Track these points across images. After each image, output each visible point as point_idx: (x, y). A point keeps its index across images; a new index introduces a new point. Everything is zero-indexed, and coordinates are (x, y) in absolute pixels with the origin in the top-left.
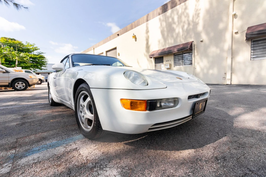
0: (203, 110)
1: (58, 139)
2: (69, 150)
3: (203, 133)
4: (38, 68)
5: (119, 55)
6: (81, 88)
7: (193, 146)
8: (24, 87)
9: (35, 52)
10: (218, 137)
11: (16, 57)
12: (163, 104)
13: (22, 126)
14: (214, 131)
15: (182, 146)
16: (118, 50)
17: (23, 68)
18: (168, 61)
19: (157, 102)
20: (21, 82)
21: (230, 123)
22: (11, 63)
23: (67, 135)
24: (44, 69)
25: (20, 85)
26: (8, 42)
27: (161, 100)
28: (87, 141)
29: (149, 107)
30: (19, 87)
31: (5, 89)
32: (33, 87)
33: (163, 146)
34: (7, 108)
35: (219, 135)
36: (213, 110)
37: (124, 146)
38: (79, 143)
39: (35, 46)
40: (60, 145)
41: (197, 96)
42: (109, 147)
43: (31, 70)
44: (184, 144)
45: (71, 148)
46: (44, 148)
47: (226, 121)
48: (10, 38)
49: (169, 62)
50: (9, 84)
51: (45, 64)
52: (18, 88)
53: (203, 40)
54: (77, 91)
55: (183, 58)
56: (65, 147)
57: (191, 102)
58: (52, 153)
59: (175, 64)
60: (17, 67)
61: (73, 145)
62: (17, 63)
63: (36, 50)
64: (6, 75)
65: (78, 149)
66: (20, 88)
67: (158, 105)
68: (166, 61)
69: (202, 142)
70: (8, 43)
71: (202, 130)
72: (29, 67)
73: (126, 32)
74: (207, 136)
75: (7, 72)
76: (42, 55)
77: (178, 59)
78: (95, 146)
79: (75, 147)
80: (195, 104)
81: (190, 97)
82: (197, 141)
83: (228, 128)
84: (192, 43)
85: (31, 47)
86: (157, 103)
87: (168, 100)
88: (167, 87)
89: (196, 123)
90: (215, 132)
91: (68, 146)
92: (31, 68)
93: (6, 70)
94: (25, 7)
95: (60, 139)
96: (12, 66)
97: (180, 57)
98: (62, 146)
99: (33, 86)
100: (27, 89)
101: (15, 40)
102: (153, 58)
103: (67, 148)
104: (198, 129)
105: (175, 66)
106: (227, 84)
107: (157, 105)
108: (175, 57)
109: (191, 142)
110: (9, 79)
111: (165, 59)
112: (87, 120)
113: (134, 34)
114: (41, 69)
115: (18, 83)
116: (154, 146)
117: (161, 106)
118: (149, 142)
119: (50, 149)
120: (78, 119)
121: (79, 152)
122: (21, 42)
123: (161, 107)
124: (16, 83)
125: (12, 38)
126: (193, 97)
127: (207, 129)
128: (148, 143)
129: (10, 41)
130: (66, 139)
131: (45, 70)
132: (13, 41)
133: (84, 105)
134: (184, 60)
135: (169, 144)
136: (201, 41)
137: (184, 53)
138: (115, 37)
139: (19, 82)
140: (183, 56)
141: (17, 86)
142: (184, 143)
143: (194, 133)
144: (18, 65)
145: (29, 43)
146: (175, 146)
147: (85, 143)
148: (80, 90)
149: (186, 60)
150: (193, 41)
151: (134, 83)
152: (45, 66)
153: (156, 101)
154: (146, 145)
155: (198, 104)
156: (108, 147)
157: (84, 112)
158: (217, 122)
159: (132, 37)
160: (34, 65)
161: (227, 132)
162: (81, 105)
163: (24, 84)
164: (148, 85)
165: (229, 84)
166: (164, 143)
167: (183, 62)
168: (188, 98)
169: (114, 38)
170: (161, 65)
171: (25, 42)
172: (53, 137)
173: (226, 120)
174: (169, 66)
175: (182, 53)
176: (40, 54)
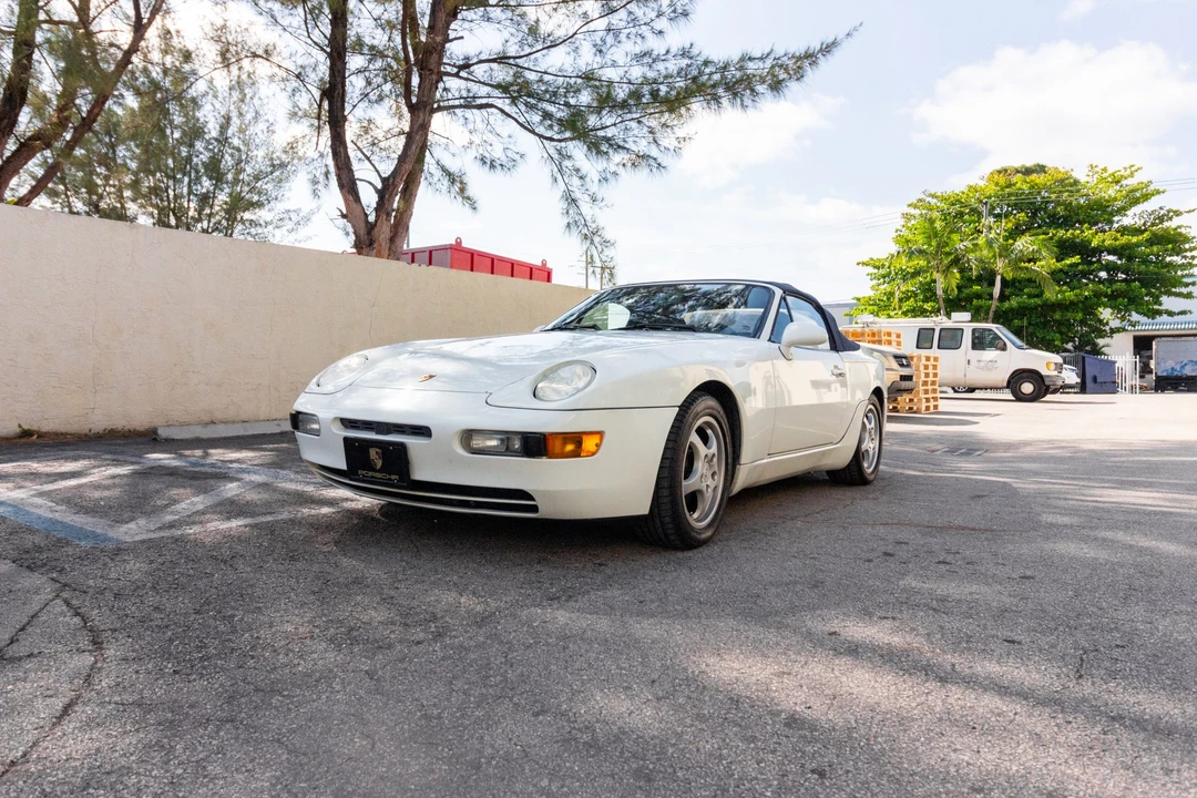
9: (1133, 216)
11: (998, 260)
24: (1171, 314)
26: (1013, 189)
39: (1131, 182)
51: (1185, 280)
62: (997, 291)
63: (1136, 202)
70: (1010, 195)
76: (1175, 222)
81: (355, 425)
85: (1112, 192)
101: (1041, 169)
114: (1154, 314)
125: (1029, 163)
129: (1020, 180)
131: (1176, 318)
132: (1034, 177)
145: (1105, 170)
152: (1184, 290)
160: (1109, 291)
171: (1086, 171)
176: (1161, 219)
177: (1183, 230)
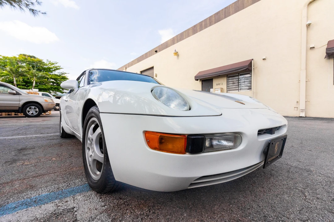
0: (279, 154)
1: (51, 190)
2: (62, 211)
3: (278, 192)
4: (59, 91)
5: (156, 76)
6: (90, 113)
7: (265, 216)
8: (37, 113)
9: (57, 72)
10: (305, 200)
11: (34, 77)
12: (215, 142)
13: (11, 165)
14: (296, 189)
15: (246, 214)
16: (155, 71)
17: (40, 90)
18: (219, 84)
19: (206, 138)
20: (34, 107)
21: (320, 176)
22: (28, 84)
23: (67, 184)
25: (32, 111)
26: (27, 60)
27: (212, 136)
28: (93, 196)
29: (192, 147)
30: (31, 112)
31: (15, 115)
32: (49, 113)
33: (214, 213)
34: (6, 139)
35: (305, 197)
36: (288, 152)
37: (149, 210)
38: (81, 199)
39: (56, 65)
40: (51, 201)
41: (270, 131)
42: (126, 209)
43: (50, 93)
44: (248, 211)
45: (66, 207)
46: (25, 204)
47: (311, 172)
48: (29, 55)
49: (221, 86)
50: (19, 108)
52: (29, 114)
53: (266, 57)
54: (86, 118)
55: (239, 80)
56: (57, 204)
57: (263, 141)
58: (32, 215)
59: (229, 88)
60: (34, 88)
61: (69, 203)
62: (34, 84)
63: (57, 69)
64: (17, 97)
65: (75, 209)
66: (31, 114)
67: (207, 144)
68: (217, 85)
69: (279, 208)
71: (275, 185)
72: (48, 89)
73: (166, 48)
74: (286, 196)
75: (18, 94)
76: (65, 75)
77: (232, 83)
78: (104, 206)
79: (71, 206)
80: (269, 144)
81: (261, 132)
82: (271, 206)
83: (319, 185)
84: (251, 62)
85: (52, 66)
86: (205, 141)
87: (223, 136)
88: (221, 115)
89: (264, 173)
90: (298, 190)
91: (62, 204)
92: (51, 91)
93: (16, 92)
94: (42, 12)
95: (54, 189)
96: (29, 88)
97: (235, 80)
98: (52, 203)
99: (49, 111)
100: (41, 115)
101: (35, 57)
102: (200, 81)
103: (59, 207)
104: (269, 183)
105: (229, 90)
106: (300, 117)
107: (205, 144)
108: (228, 80)
109: (260, 207)
110: (20, 102)
111: (215, 82)
112: (96, 162)
113: (175, 51)
115: (30, 108)
116: (198, 211)
117: (211, 146)
118: (190, 204)
119: (33, 207)
120: (86, 159)
121: (76, 215)
122: (42, 60)
123: (212, 148)
124: (27, 108)
125: (31, 55)
126: (265, 133)
127: (283, 185)
128: (188, 204)
129: (29, 59)
130: (63, 189)
132: (32, 58)
133: (92, 139)
134: (241, 83)
135: (224, 209)
136: (263, 59)
137: (241, 75)
138: (152, 54)
139: (32, 107)
140: (239, 78)
141: (29, 112)
142: (249, 209)
143: (264, 191)
144: (35, 86)
145: (50, 61)
146: (234, 213)
147: (89, 199)
148: (89, 116)
149: (243, 83)
150: (253, 60)
151: (167, 106)
153: (203, 137)
154: (185, 208)
155: (273, 144)
156: (124, 208)
157: (93, 149)
158: (297, 172)
159: (173, 54)
160: (54, 87)
161: (318, 191)
162: (89, 138)
163: (37, 110)
164: (190, 109)
165: (304, 117)
166: (216, 207)
167: (239, 86)
168: (258, 134)
169: (151, 56)
170: (210, 90)
171: (46, 60)
172: (45, 185)
173: (312, 169)
174: (220, 91)
175: (238, 74)
176: (63, 74)
177: (66, 77)
